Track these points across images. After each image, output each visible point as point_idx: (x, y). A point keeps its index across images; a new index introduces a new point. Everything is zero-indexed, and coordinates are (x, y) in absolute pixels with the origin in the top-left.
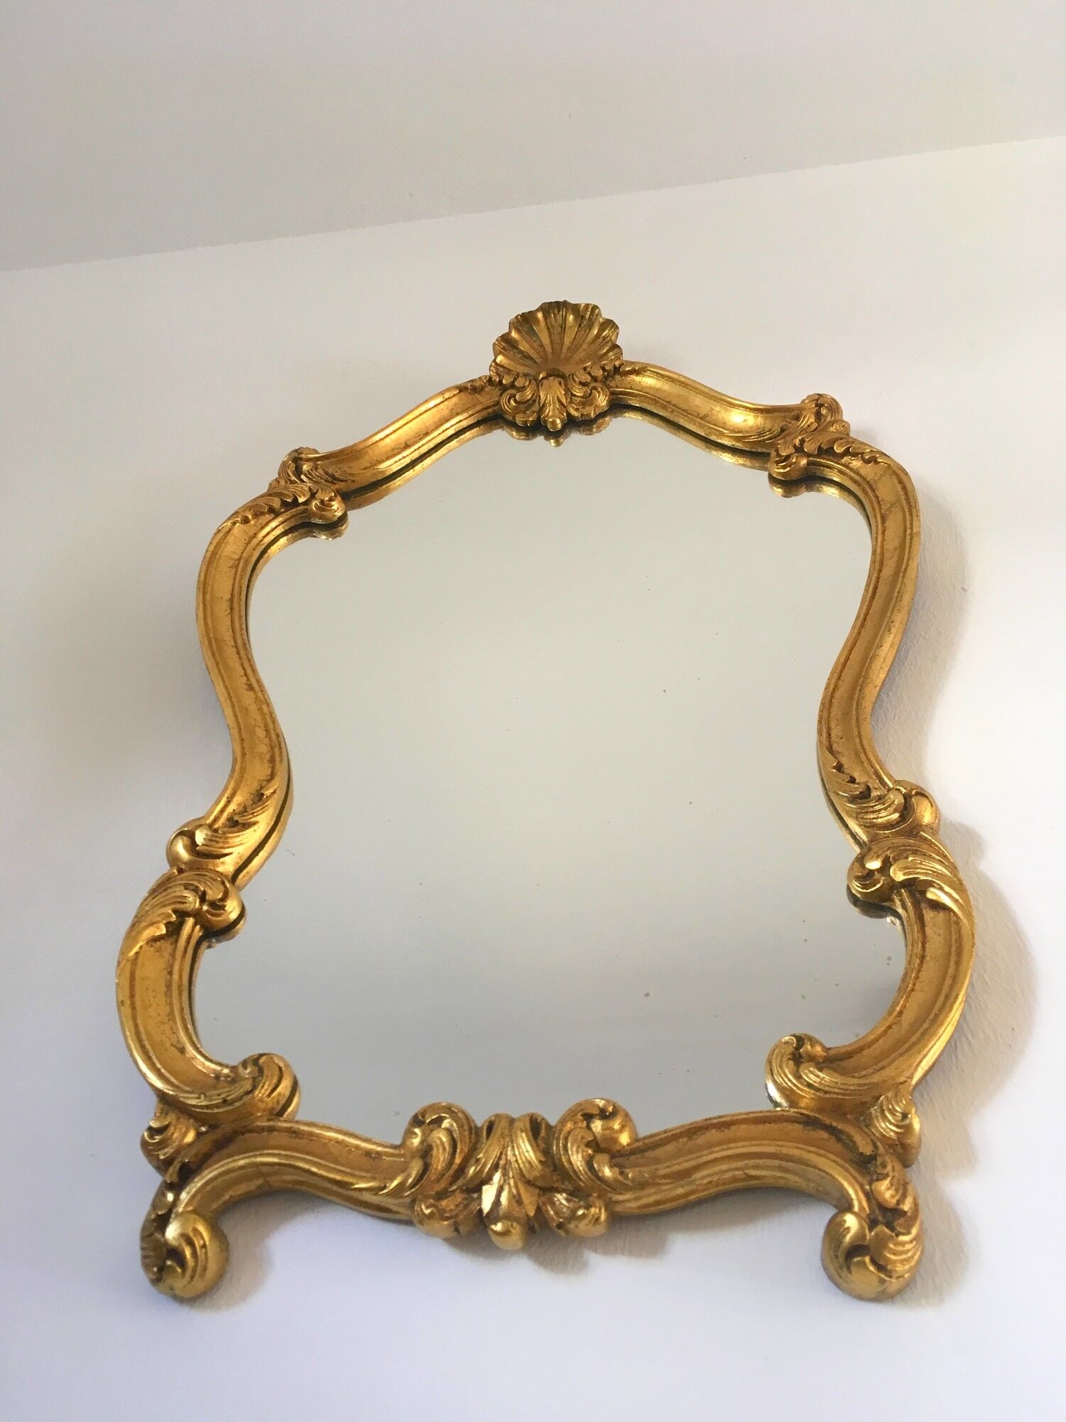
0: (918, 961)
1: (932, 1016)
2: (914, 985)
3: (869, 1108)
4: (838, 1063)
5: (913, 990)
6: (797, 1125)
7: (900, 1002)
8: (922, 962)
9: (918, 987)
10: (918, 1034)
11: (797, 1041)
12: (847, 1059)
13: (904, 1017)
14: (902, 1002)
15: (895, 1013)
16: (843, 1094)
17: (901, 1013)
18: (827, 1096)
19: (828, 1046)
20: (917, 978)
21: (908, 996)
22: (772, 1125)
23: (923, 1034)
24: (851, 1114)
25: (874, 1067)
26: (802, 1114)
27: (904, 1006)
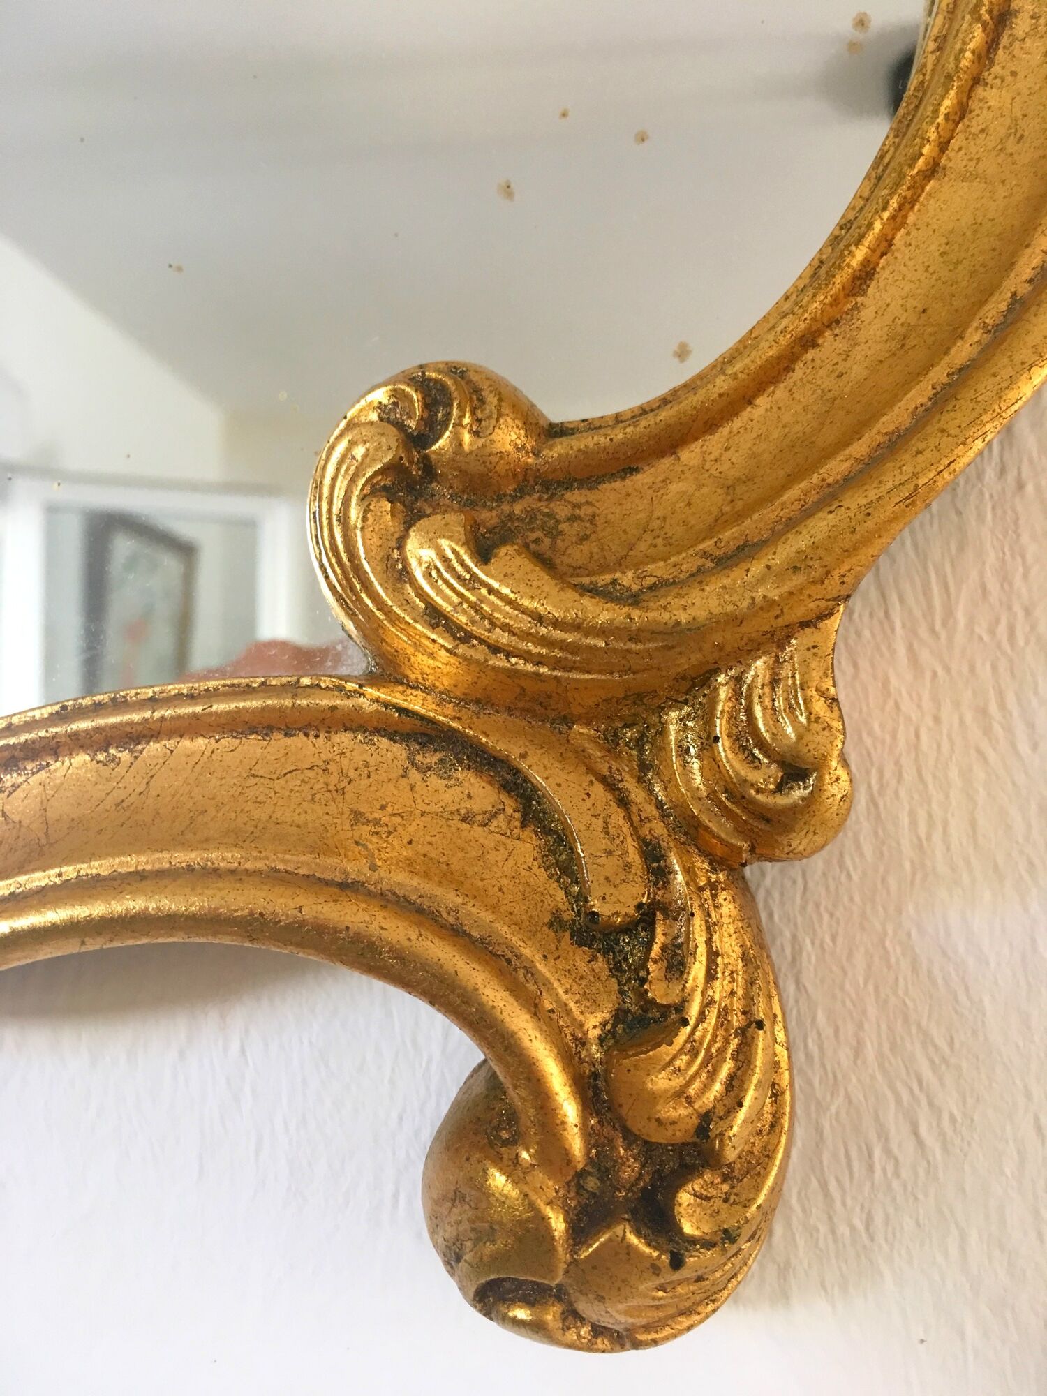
0: (978, 37)
1: (996, 307)
2: (943, 147)
3: (661, 710)
4: (575, 496)
5: (933, 170)
6: (384, 743)
7: (870, 226)
8: (992, 45)
9: (955, 160)
10: (920, 395)
11: (426, 406)
12: (612, 477)
13: (874, 295)
14: (878, 226)
15: (841, 278)
16: (556, 664)
17: (866, 275)
18: (499, 661)
19: (556, 413)
20: (962, 112)
21: (908, 204)
22: (299, 740)
23: (943, 398)
24: (588, 723)
25: (708, 545)
26: (402, 711)
27: (886, 245)
